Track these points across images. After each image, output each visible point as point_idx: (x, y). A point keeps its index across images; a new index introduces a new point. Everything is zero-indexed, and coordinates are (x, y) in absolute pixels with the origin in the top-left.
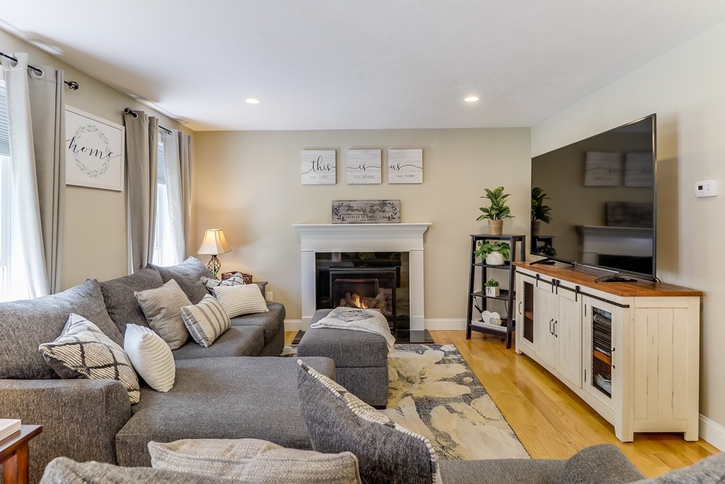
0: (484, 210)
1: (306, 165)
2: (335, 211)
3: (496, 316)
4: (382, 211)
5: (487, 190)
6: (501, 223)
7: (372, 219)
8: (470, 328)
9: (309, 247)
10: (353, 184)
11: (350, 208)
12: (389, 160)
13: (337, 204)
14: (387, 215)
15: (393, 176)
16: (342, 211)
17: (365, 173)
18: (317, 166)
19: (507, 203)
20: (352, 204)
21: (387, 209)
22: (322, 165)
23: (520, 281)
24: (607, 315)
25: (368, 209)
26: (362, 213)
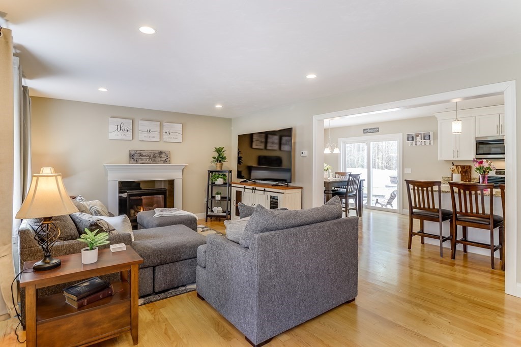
0: (214, 158)
1: (112, 127)
2: (132, 156)
3: (220, 209)
4: (159, 157)
5: (216, 148)
6: (222, 164)
7: (154, 161)
8: (207, 216)
9: (115, 178)
10: (143, 141)
11: (141, 155)
12: (164, 129)
13: (132, 152)
14: (163, 159)
15: (166, 138)
16: (136, 156)
17: (150, 135)
18: (120, 128)
19: (225, 154)
20: (142, 152)
21: (163, 156)
22: (123, 128)
23: (234, 190)
24: (276, 198)
25: (152, 156)
26: (148, 158)
